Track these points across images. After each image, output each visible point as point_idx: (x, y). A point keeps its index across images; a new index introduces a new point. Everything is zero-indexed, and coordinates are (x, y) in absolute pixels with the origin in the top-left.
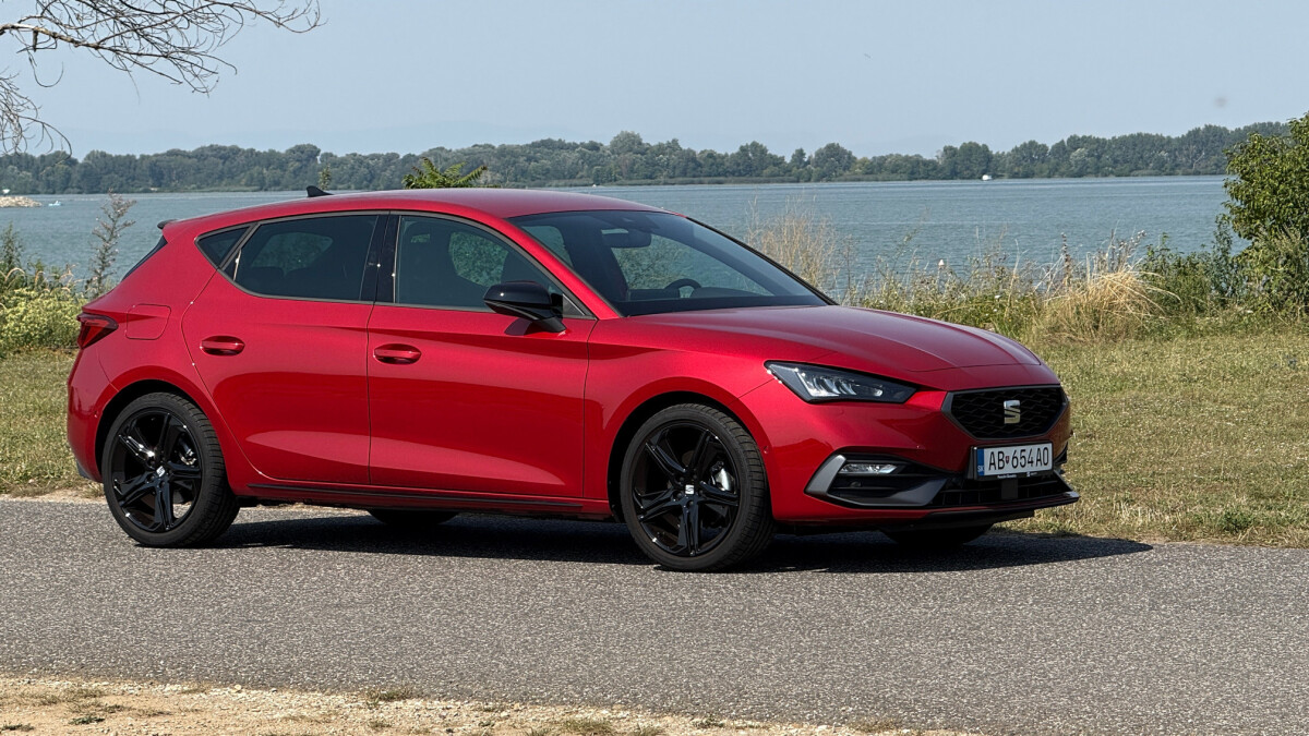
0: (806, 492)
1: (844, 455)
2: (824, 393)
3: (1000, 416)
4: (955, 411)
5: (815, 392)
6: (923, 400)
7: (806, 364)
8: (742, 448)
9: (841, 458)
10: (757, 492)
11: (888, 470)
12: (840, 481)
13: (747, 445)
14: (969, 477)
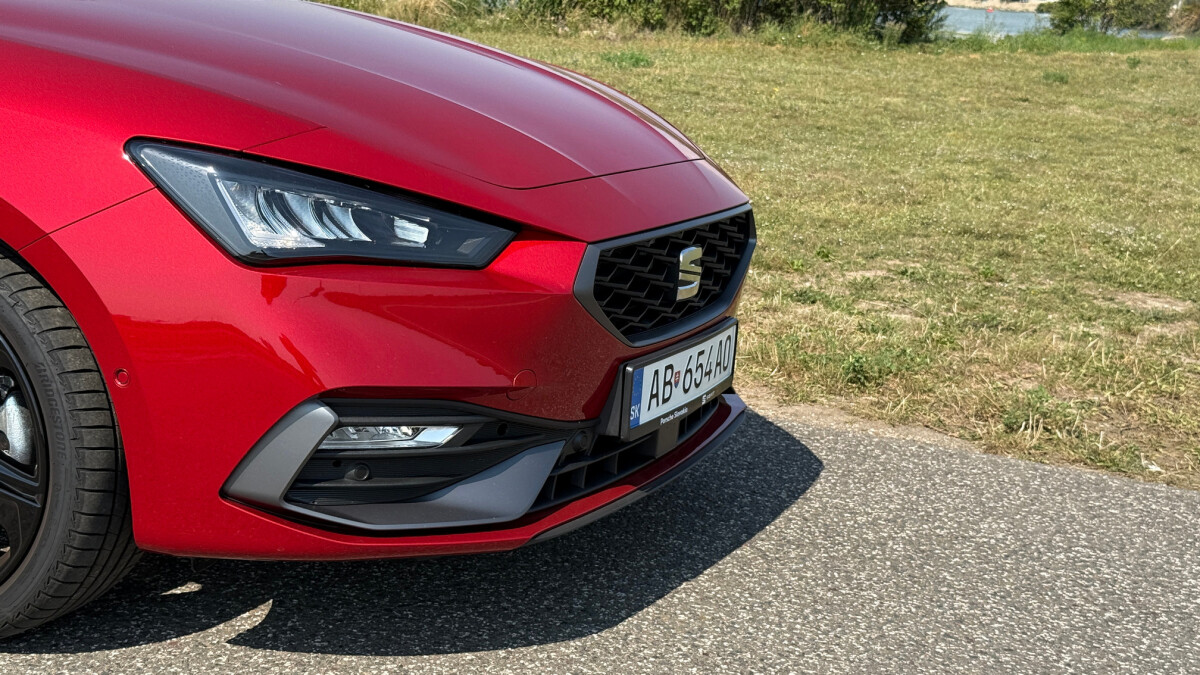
0: (224, 494)
1: (332, 406)
2: (289, 239)
3: (671, 285)
4: (600, 292)
5: (262, 233)
6: (529, 262)
7: (240, 155)
8: (57, 362)
9: (324, 413)
10: (92, 480)
11: (439, 435)
12: (321, 466)
13: (70, 354)
14: (612, 430)
